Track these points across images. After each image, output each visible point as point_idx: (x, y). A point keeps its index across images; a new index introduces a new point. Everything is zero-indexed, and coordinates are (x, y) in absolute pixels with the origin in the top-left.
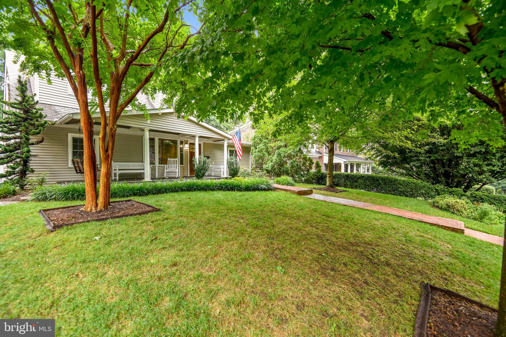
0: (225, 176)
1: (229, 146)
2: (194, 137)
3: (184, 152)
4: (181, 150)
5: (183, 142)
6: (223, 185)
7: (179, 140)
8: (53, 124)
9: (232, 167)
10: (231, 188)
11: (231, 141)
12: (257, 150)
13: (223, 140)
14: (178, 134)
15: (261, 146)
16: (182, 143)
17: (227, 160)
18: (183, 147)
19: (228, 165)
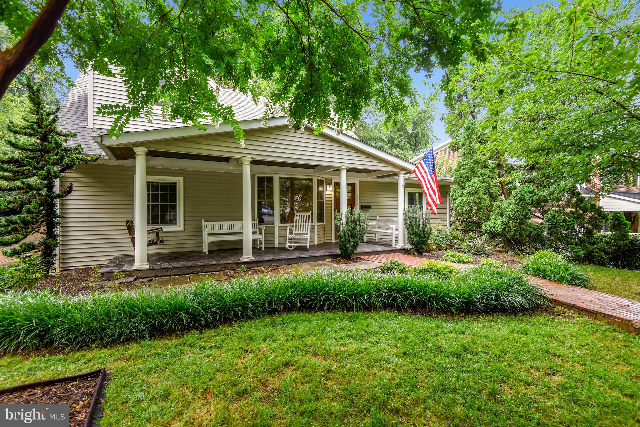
0: (401, 245)
1: (407, 186)
2: (338, 170)
3: (325, 199)
4: (320, 195)
5: (323, 181)
6: (398, 291)
7: (316, 178)
8: (95, 160)
9: (415, 230)
10: (418, 301)
11: (413, 175)
12: (467, 190)
13: (396, 174)
14: (313, 167)
15: (476, 182)
16: (320, 183)
17: (405, 214)
18: (323, 191)
19: (406, 223)
